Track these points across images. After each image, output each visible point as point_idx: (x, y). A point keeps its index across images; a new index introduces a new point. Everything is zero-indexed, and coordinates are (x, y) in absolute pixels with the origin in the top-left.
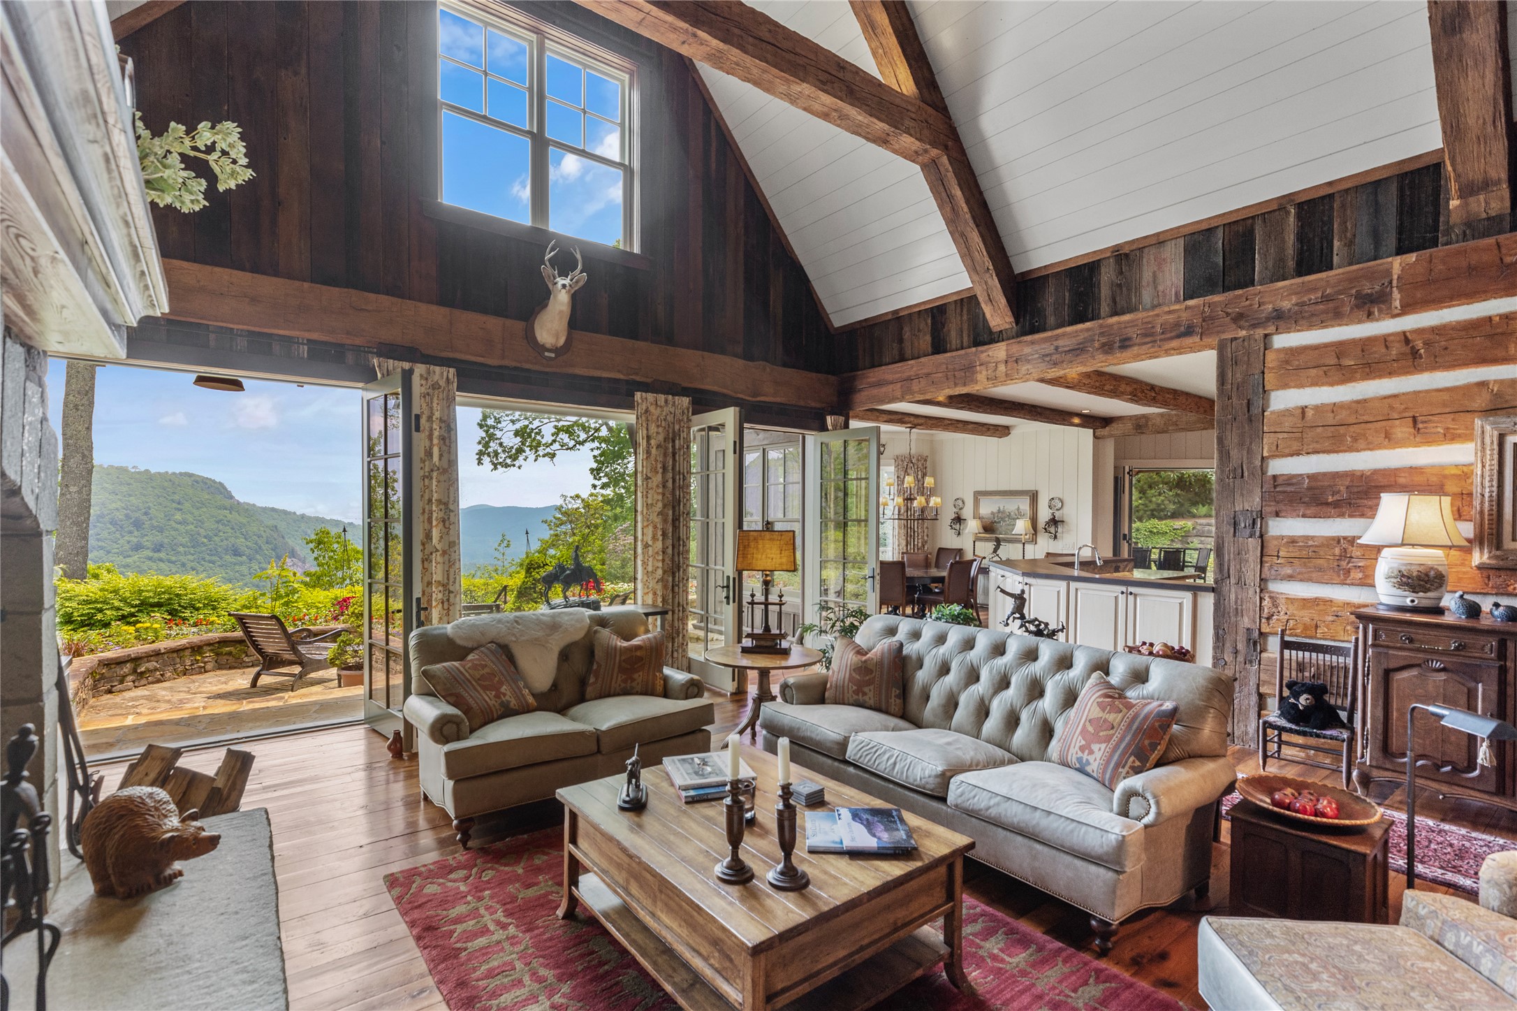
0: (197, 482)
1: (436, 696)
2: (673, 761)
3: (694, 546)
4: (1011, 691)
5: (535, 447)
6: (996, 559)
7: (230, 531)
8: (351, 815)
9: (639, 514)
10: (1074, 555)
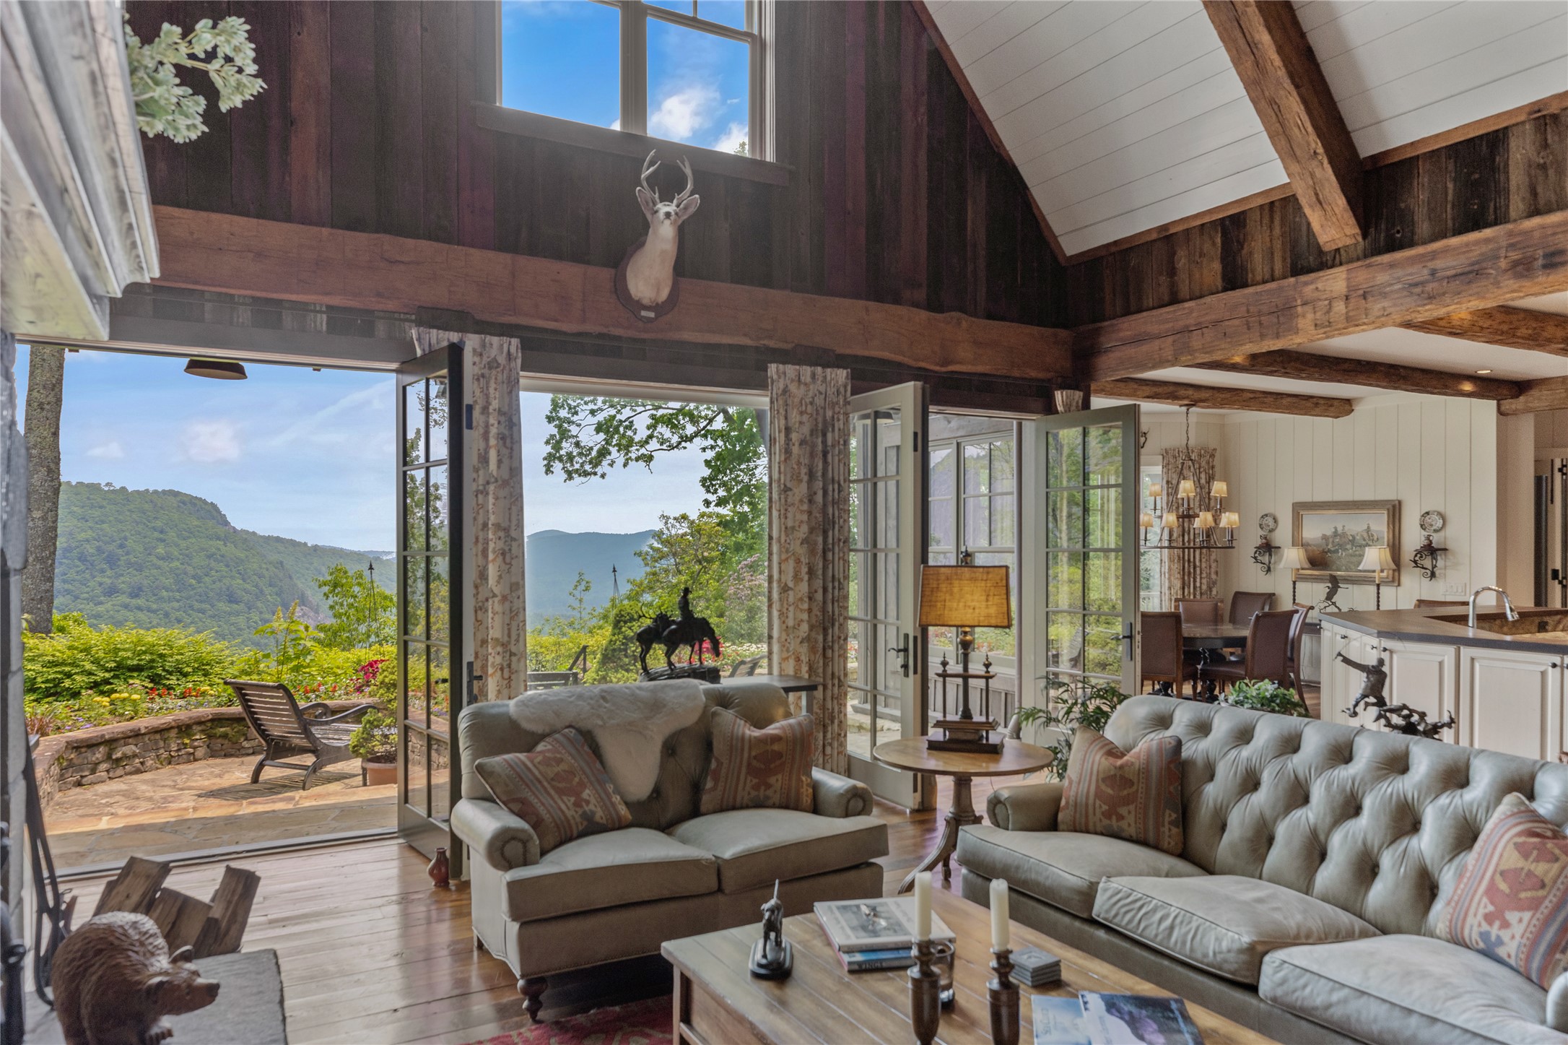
0: (184, 503)
1: (494, 801)
2: (830, 908)
3: (855, 590)
4: (1364, 821)
5: (626, 446)
6: (1332, 609)
7: (224, 568)
8: (382, 965)
9: (774, 541)
10: (1466, 604)
